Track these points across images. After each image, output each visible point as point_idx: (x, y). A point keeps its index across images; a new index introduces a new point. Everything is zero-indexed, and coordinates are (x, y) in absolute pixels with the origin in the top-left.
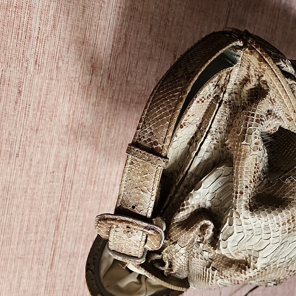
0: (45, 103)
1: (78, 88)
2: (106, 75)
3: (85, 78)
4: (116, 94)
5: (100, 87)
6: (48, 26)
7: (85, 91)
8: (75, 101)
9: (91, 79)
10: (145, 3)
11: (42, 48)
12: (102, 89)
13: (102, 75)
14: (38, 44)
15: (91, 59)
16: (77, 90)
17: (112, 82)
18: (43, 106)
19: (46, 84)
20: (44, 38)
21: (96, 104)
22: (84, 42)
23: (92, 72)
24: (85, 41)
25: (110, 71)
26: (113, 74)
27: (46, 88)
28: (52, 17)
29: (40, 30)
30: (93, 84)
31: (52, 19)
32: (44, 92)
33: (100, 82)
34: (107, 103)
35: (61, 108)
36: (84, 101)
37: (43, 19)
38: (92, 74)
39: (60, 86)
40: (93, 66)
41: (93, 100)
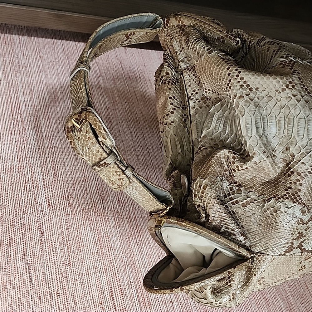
0: (68, 237)
1: (94, 216)
2: (116, 200)
3: (98, 207)
4: (132, 213)
5: (114, 210)
6: (50, 175)
7: (102, 218)
8: (96, 228)
9: (103, 206)
10: (124, 142)
11: (51, 193)
12: (117, 212)
13: (112, 201)
14: (46, 190)
15: (97, 191)
16: (94, 218)
17: (123, 204)
18: (68, 240)
19: (64, 220)
20: (50, 185)
21: (117, 227)
22: (85, 180)
23: (102, 200)
24: (86, 178)
25: (118, 196)
26: (121, 198)
27: (65, 223)
28: (51, 168)
29: (44, 180)
30: (107, 210)
31: (52, 169)
32: (64, 227)
33: (112, 207)
34: (126, 223)
35: (85, 237)
36: (105, 226)
37: (44, 172)
38: (103, 202)
39: (77, 219)
40: (101, 196)
41: (112, 223)
